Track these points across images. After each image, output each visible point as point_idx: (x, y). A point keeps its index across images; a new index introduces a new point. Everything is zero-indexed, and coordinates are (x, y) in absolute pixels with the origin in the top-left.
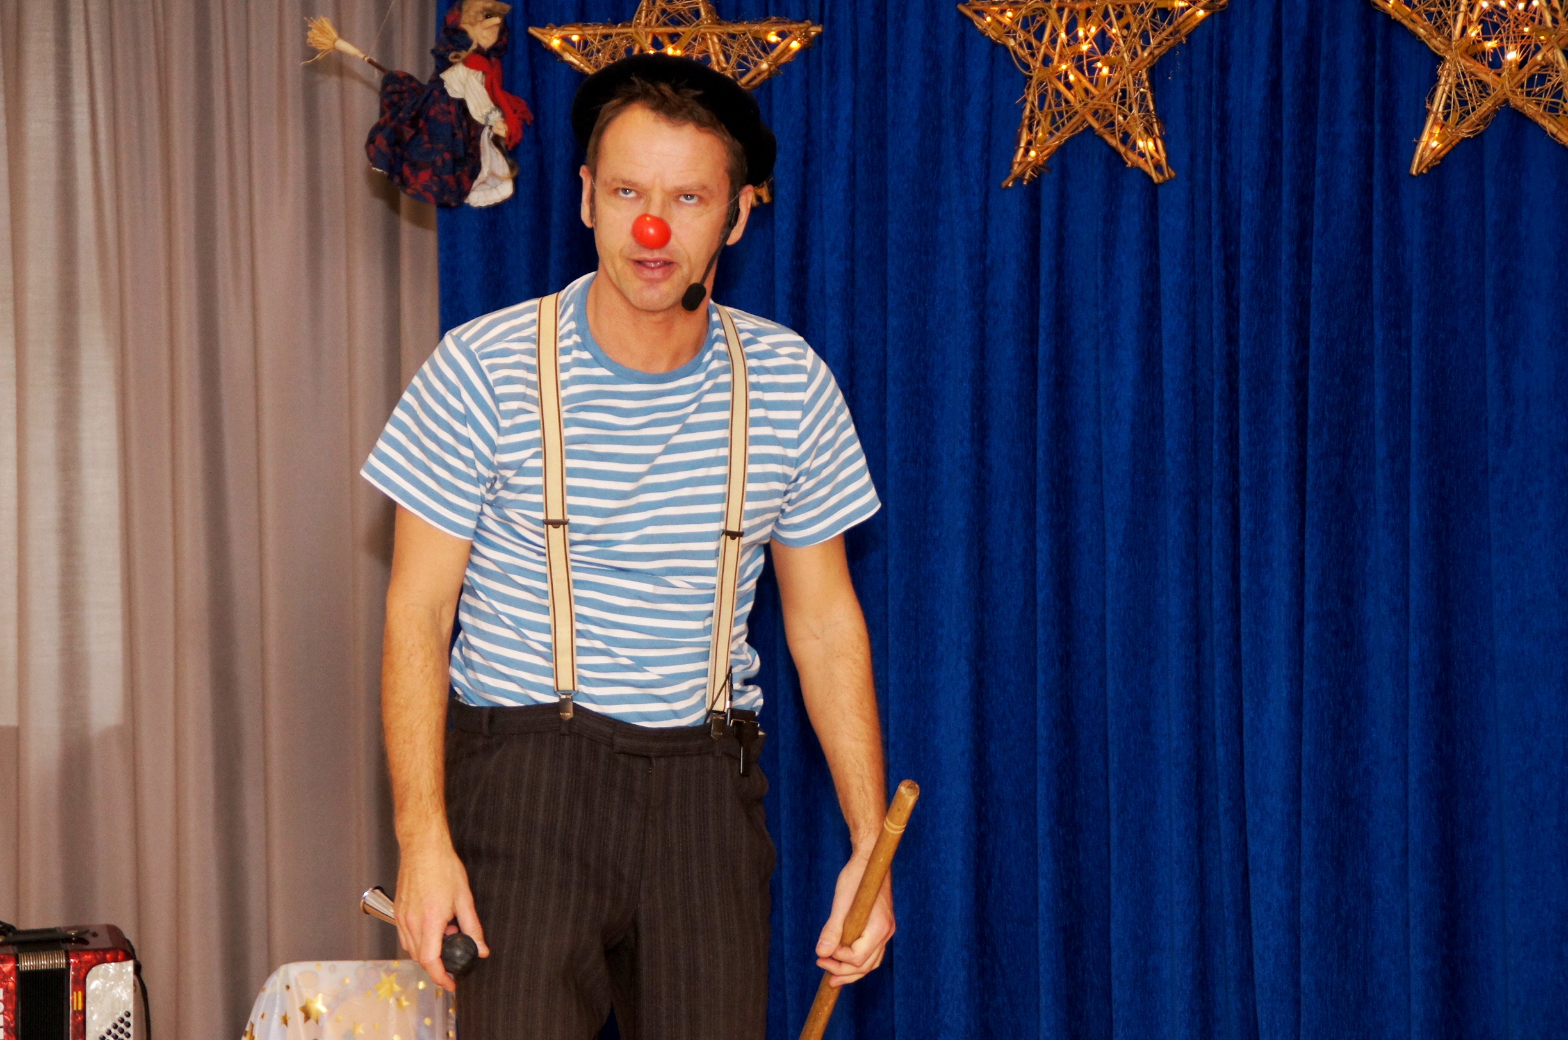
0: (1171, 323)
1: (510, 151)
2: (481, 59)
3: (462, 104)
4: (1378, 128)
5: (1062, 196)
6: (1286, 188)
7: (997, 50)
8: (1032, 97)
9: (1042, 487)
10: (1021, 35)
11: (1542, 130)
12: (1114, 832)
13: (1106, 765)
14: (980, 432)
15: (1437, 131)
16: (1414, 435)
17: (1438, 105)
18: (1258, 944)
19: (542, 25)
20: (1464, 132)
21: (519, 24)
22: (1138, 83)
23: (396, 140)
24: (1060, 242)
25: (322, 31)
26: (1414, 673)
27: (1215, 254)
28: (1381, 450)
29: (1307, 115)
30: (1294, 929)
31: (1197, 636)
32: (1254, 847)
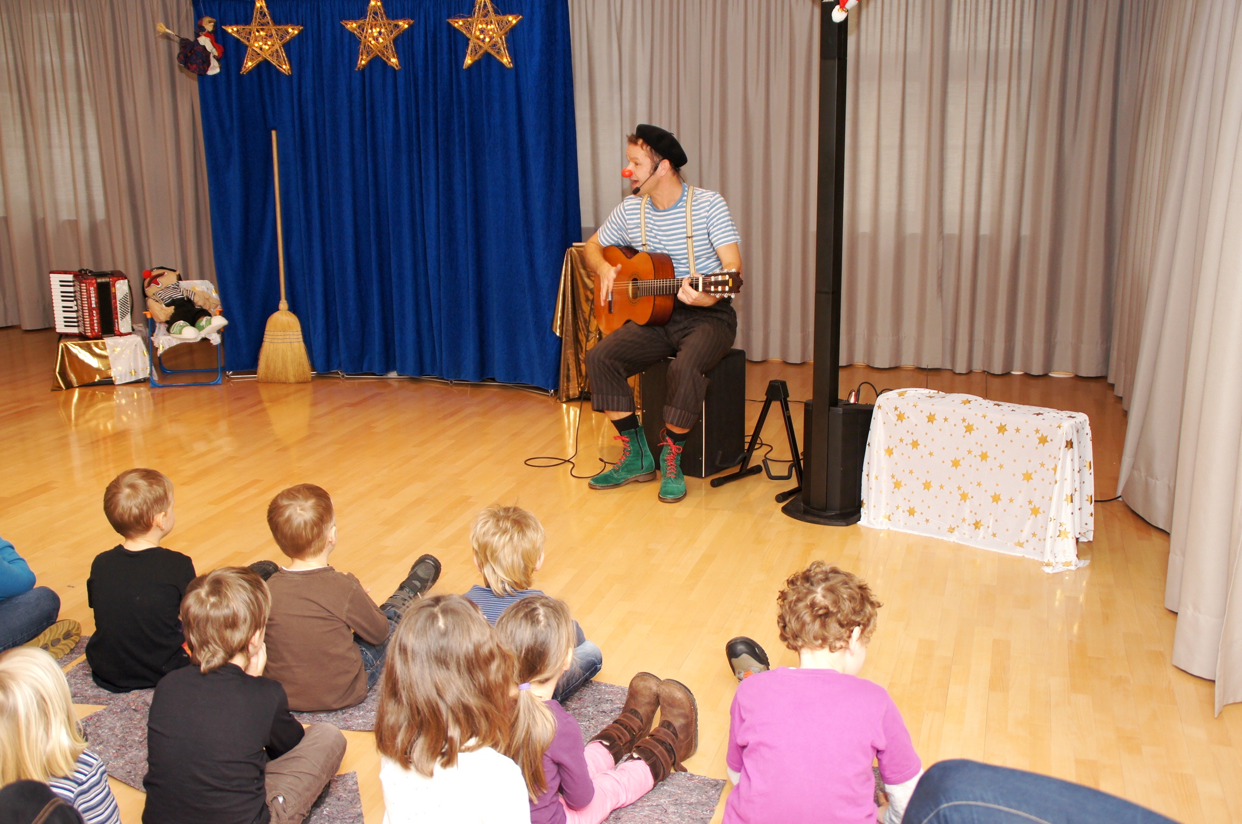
0: (401, 107)
1: (218, 59)
2: (208, 34)
3: (204, 47)
4: (453, 57)
5: (371, 74)
6: (430, 72)
7: (351, 35)
8: (362, 47)
9: (369, 150)
10: (358, 31)
11: (496, 58)
12: (391, 238)
13: (388, 222)
14: (352, 135)
15: (469, 58)
16: (466, 136)
17: (469, 51)
18: (429, 265)
19: (225, 25)
20: (476, 58)
21: (218, 25)
22: (390, 43)
23: (186, 57)
24: (371, 85)
25: (161, 27)
26: (468, 196)
27: (412, 89)
28: (457, 140)
29: (435, 53)
30: (439, 261)
31: (411, 188)
32: (428, 241)
